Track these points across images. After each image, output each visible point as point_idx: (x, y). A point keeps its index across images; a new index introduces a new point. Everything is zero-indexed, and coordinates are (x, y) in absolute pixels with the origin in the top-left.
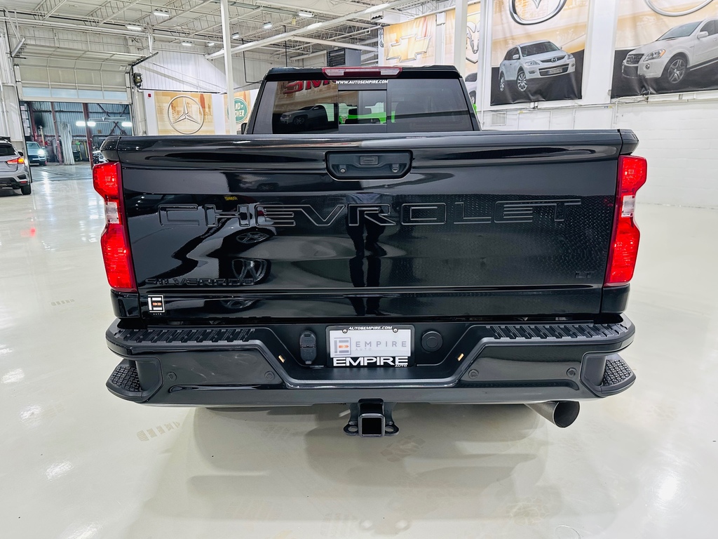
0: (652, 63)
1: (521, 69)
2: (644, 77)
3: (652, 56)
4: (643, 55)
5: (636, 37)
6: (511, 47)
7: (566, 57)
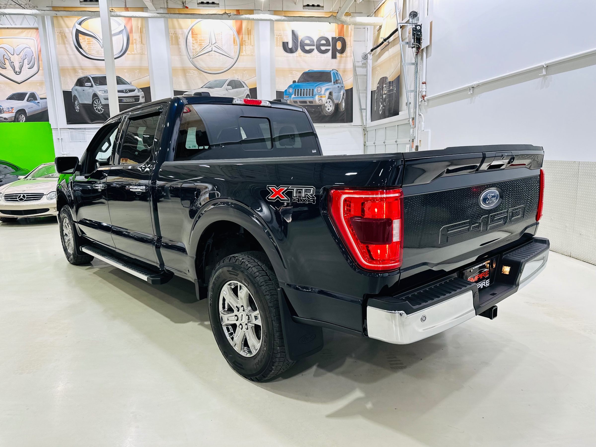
1: (95, 96)
6: (81, 75)
7: (136, 91)
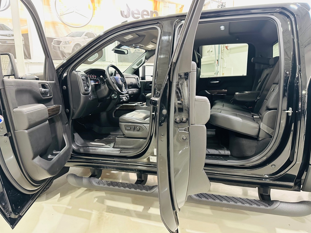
0: (66, 46)
2: (64, 52)
3: (66, 43)
4: (61, 41)
5: (56, 32)
